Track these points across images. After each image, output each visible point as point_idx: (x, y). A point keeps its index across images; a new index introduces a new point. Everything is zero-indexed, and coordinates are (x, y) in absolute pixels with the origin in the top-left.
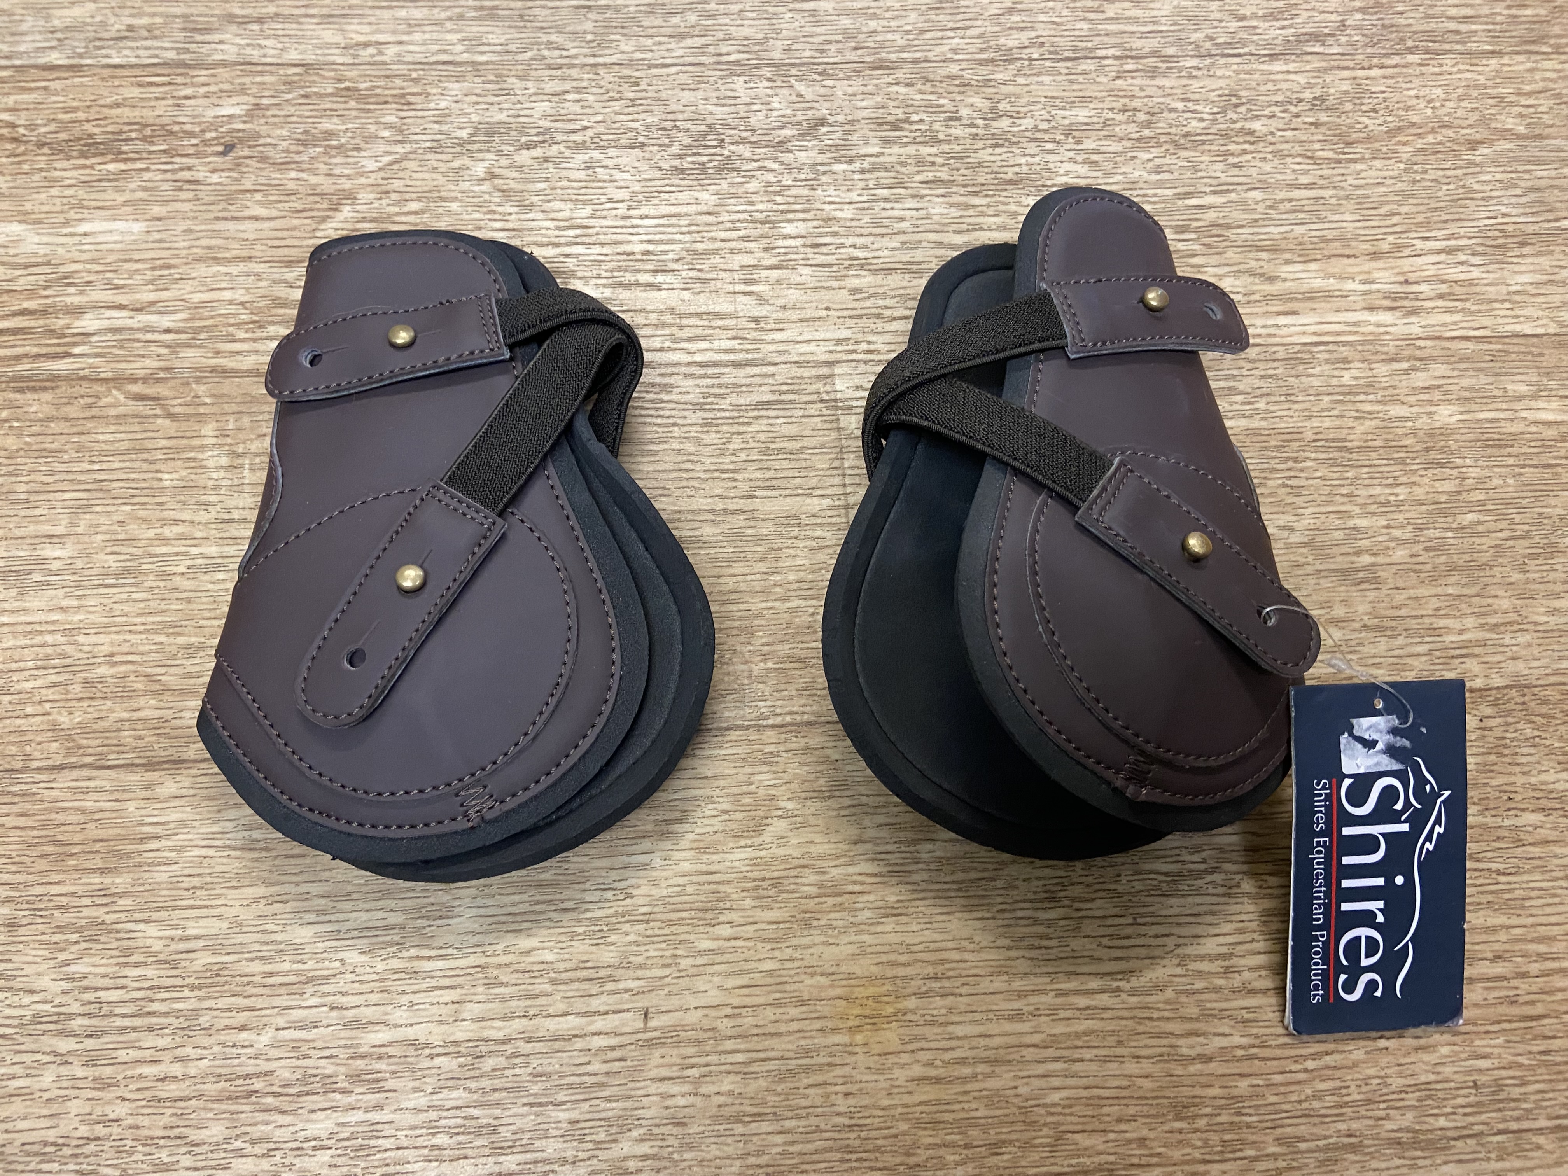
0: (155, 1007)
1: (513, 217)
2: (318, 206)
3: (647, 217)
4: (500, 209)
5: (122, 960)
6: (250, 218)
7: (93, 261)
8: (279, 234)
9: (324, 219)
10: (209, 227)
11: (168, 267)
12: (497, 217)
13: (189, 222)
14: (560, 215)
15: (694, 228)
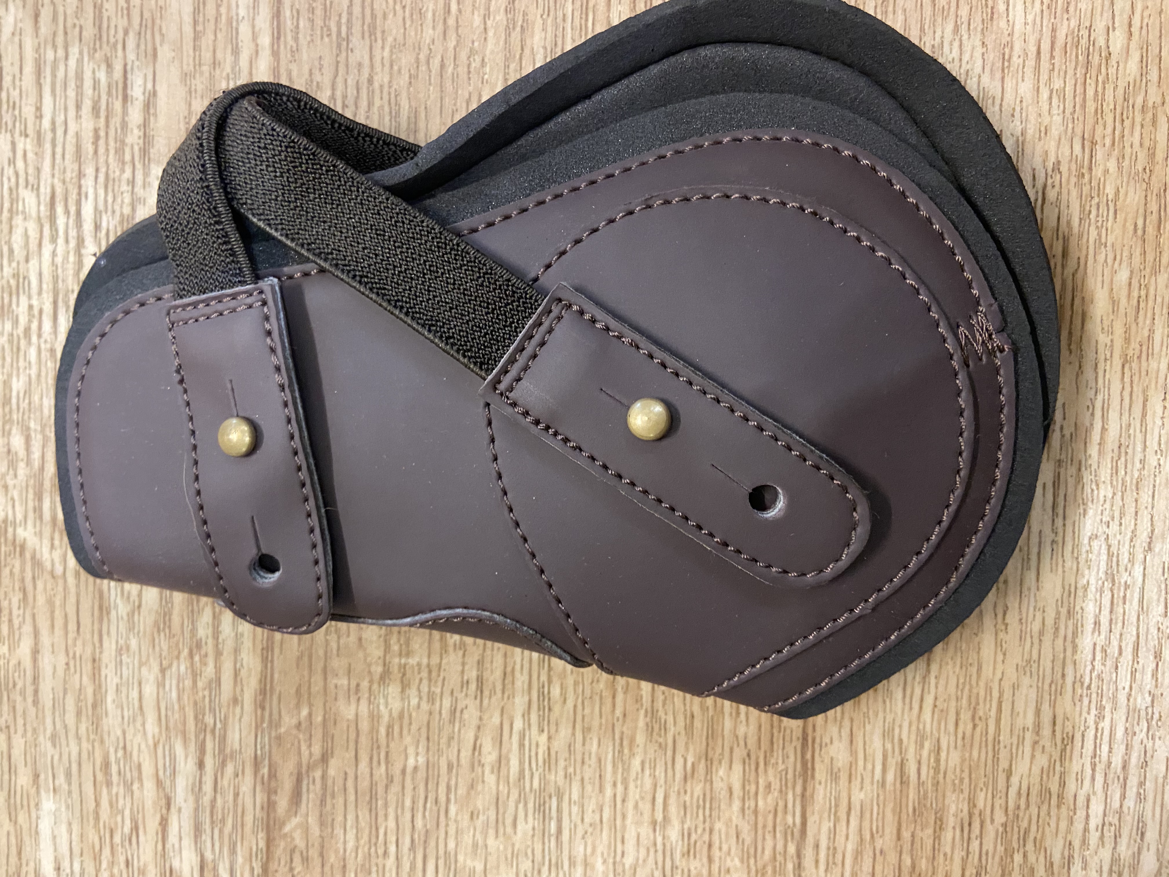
0: (1117, 761)
1: (35, 302)
2: (17, 570)
3: (39, 109)
4: (23, 320)
5: (1054, 801)
6: (35, 660)
7: (97, 858)
8: (59, 622)
9: (37, 563)
10: (48, 713)
11: (106, 765)
12: (34, 326)
13: (41, 738)
14: (33, 234)
15: (60, 39)
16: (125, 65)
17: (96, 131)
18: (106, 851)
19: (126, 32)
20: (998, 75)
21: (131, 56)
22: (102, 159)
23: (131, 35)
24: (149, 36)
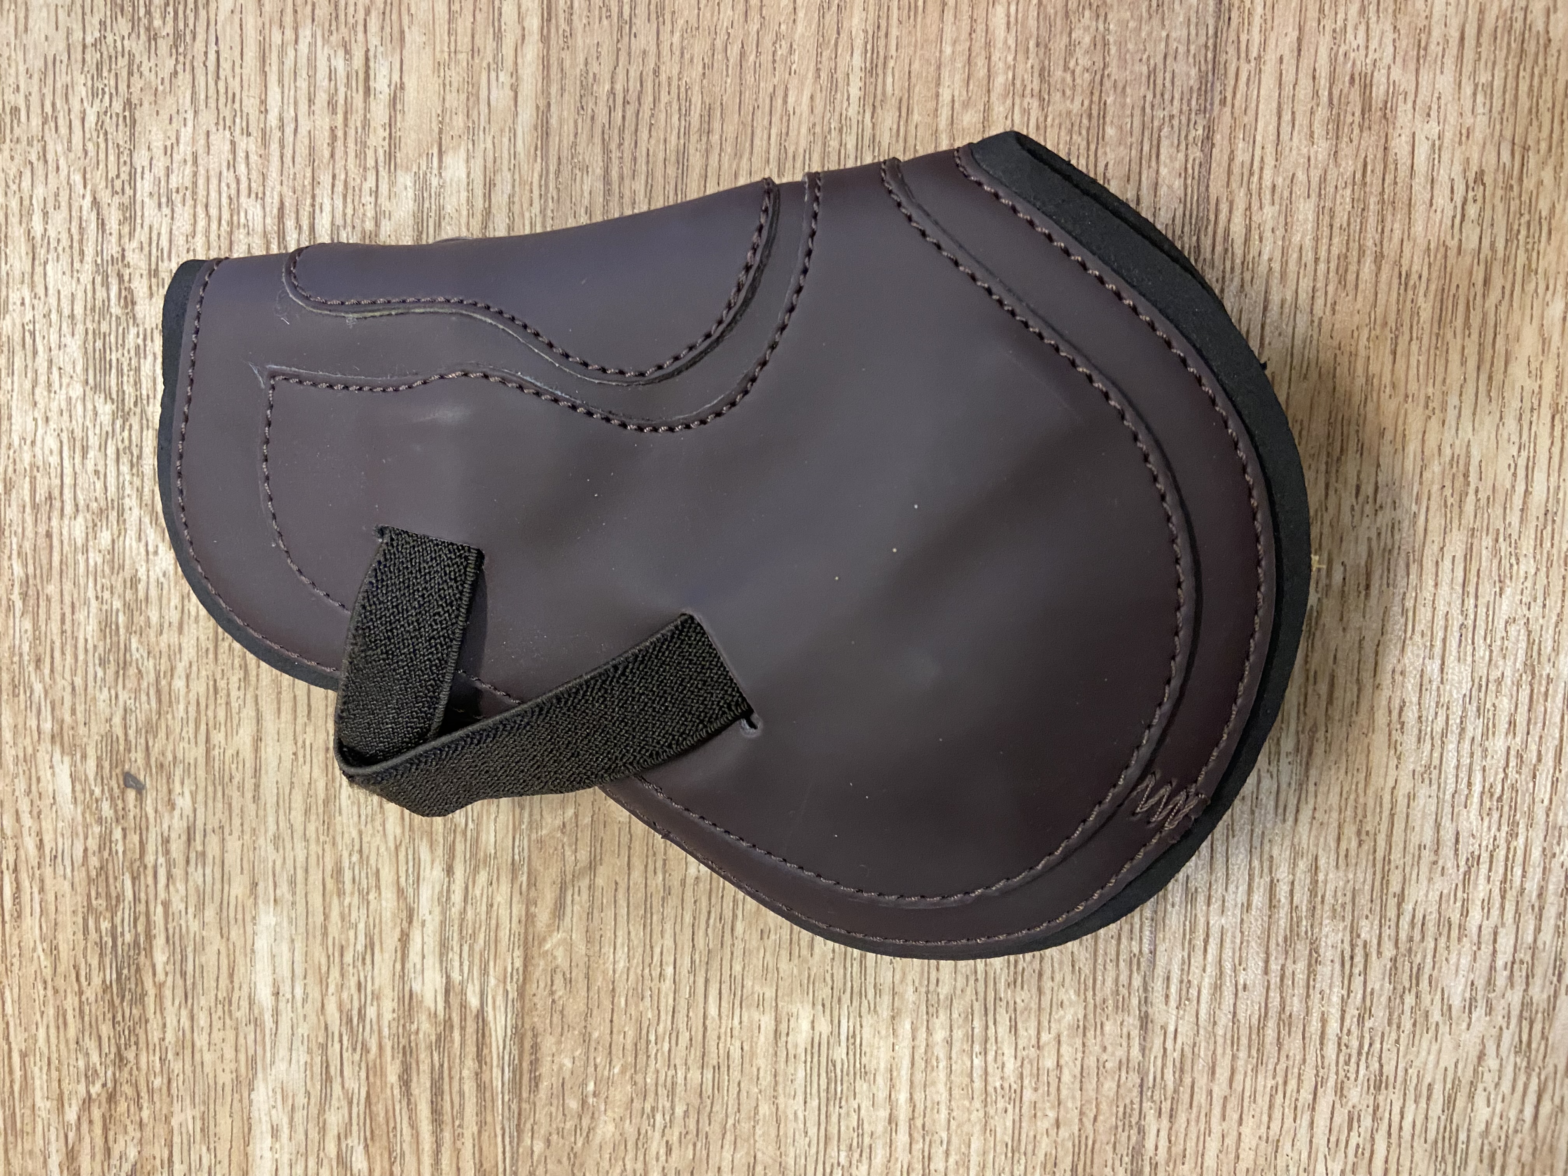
16: (367, 51)
17: (333, 130)
18: (335, 973)
19: (368, 12)
20: (1412, 66)
21: (374, 41)
22: (340, 164)
23: (374, 14)
24: (395, 17)
